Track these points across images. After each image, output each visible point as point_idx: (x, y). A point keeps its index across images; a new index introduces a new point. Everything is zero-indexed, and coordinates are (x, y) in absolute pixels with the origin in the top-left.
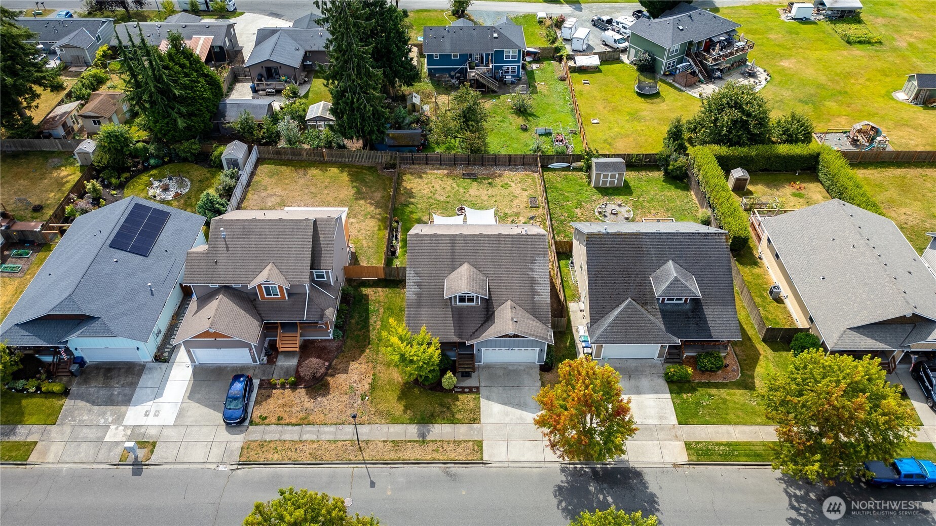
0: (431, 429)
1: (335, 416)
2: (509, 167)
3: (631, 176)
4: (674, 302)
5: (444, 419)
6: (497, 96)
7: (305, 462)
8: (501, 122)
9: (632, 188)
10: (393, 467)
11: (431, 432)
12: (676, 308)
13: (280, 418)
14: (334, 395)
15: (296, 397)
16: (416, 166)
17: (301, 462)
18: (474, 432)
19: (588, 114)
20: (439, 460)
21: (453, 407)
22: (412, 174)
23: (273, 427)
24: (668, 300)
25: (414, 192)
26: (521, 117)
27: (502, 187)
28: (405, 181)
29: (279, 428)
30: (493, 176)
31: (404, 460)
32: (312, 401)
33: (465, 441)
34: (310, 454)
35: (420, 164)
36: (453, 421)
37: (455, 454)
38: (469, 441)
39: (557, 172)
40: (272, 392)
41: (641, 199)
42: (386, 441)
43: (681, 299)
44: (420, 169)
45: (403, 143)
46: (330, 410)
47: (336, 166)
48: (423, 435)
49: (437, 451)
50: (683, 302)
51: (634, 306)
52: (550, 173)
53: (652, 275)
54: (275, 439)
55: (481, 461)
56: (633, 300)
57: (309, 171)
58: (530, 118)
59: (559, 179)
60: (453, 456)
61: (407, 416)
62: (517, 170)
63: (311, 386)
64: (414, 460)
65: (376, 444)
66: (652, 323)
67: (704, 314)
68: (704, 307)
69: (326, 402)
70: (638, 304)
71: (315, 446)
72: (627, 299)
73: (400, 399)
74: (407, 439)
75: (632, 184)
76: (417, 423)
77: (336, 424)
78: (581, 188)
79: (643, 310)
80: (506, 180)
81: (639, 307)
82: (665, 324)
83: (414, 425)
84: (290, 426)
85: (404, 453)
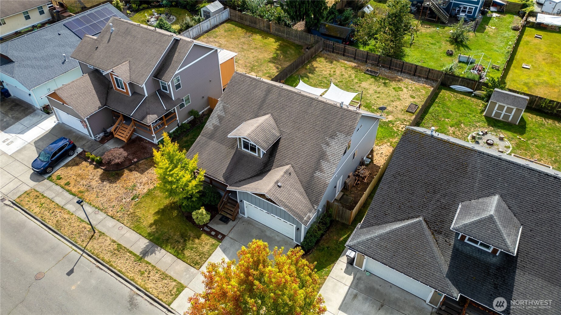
0: (157, 252)
1: (101, 202)
2: (412, 77)
3: (532, 119)
4: (478, 246)
5: (174, 248)
6: (442, 26)
7: (48, 225)
8: (432, 44)
9: (528, 129)
10: (98, 267)
11: (154, 254)
12: (476, 255)
13: (68, 184)
14: (118, 185)
15: (93, 174)
16: (334, 55)
17: (46, 224)
18: (186, 275)
19: (523, 60)
20: (135, 282)
21: (191, 242)
22: (326, 58)
23: (58, 188)
24: (470, 240)
25: (317, 70)
26: (453, 46)
27: (394, 89)
28: (316, 61)
29: (61, 190)
30: (393, 79)
31: (111, 265)
32: (100, 182)
33: (171, 278)
34: (57, 221)
35: (338, 53)
36: (179, 254)
37: (153, 286)
38: (175, 281)
39: (456, 94)
40: (82, 162)
41: (529, 142)
42: (114, 242)
43: (488, 247)
44: (335, 57)
45: (332, 34)
46: (104, 195)
47: (275, 38)
48: (145, 253)
49: (142, 274)
50: (490, 251)
51: (423, 228)
52: (448, 92)
53: (463, 203)
54: (49, 197)
55: (167, 306)
56: (426, 221)
57: (254, 35)
58: (462, 48)
59: (453, 99)
60: (149, 286)
61: (149, 230)
62: (418, 81)
63: (109, 171)
64: (119, 271)
65: (106, 240)
66: (433, 257)
67: (513, 279)
68: (518, 271)
69: (107, 187)
70: (430, 228)
71: (66, 216)
72: (417, 217)
73: (157, 213)
74: (131, 249)
75: (529, 126)
76: (150, 240)
77: (96, 208)
78: (469, 112)
79: (430, 238)
80: (401, 85)
81: (428, 232)
82: (450, 266)
83: (148, 241)
84: (68, 193)
85: (117, 260)
